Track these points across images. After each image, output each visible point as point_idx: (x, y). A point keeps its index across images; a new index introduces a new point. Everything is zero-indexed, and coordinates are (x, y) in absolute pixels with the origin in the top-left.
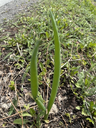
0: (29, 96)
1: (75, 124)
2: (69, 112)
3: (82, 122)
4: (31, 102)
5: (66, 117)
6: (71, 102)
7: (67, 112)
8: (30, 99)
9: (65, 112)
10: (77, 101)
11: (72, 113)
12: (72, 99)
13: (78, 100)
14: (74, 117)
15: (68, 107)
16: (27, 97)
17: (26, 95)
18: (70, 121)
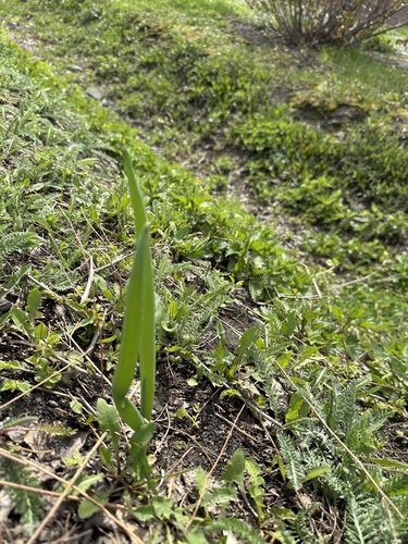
0: (43, 438)
1: (207, 425)
2: (179, 406)
3: (217, 409)
4: (63, 450)
5: (179, 422)
6: (167, 380)
7: (174, 411)
8: (53, 443)
9: (171, 414)
10: (177, 372)
11: (186, 405)
12: (165, 373)
13: (180, 366)
14: (197, 408)
15: (167, 396)
16: (36, 444)
17: (28, 440)
18: (196, 424)
